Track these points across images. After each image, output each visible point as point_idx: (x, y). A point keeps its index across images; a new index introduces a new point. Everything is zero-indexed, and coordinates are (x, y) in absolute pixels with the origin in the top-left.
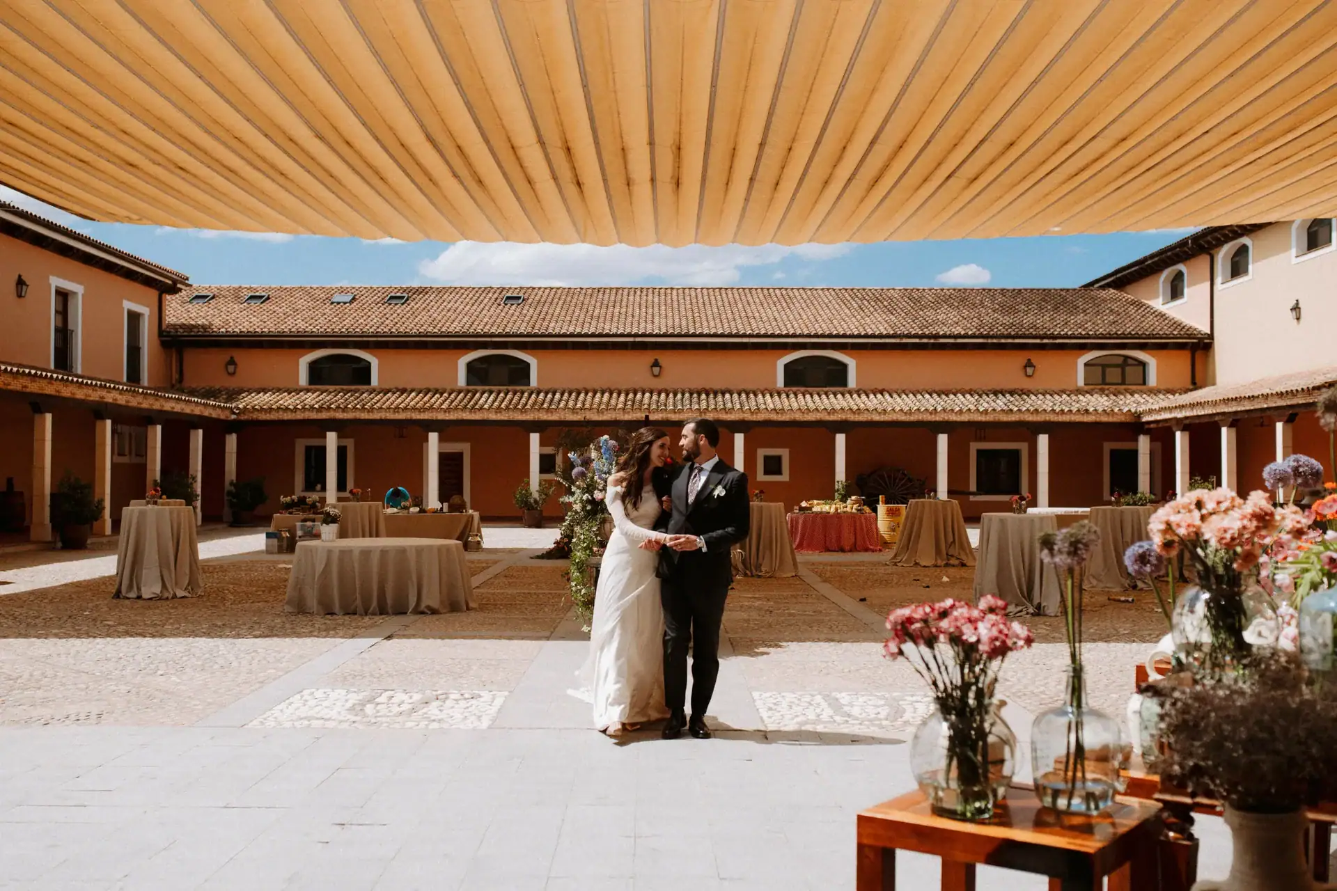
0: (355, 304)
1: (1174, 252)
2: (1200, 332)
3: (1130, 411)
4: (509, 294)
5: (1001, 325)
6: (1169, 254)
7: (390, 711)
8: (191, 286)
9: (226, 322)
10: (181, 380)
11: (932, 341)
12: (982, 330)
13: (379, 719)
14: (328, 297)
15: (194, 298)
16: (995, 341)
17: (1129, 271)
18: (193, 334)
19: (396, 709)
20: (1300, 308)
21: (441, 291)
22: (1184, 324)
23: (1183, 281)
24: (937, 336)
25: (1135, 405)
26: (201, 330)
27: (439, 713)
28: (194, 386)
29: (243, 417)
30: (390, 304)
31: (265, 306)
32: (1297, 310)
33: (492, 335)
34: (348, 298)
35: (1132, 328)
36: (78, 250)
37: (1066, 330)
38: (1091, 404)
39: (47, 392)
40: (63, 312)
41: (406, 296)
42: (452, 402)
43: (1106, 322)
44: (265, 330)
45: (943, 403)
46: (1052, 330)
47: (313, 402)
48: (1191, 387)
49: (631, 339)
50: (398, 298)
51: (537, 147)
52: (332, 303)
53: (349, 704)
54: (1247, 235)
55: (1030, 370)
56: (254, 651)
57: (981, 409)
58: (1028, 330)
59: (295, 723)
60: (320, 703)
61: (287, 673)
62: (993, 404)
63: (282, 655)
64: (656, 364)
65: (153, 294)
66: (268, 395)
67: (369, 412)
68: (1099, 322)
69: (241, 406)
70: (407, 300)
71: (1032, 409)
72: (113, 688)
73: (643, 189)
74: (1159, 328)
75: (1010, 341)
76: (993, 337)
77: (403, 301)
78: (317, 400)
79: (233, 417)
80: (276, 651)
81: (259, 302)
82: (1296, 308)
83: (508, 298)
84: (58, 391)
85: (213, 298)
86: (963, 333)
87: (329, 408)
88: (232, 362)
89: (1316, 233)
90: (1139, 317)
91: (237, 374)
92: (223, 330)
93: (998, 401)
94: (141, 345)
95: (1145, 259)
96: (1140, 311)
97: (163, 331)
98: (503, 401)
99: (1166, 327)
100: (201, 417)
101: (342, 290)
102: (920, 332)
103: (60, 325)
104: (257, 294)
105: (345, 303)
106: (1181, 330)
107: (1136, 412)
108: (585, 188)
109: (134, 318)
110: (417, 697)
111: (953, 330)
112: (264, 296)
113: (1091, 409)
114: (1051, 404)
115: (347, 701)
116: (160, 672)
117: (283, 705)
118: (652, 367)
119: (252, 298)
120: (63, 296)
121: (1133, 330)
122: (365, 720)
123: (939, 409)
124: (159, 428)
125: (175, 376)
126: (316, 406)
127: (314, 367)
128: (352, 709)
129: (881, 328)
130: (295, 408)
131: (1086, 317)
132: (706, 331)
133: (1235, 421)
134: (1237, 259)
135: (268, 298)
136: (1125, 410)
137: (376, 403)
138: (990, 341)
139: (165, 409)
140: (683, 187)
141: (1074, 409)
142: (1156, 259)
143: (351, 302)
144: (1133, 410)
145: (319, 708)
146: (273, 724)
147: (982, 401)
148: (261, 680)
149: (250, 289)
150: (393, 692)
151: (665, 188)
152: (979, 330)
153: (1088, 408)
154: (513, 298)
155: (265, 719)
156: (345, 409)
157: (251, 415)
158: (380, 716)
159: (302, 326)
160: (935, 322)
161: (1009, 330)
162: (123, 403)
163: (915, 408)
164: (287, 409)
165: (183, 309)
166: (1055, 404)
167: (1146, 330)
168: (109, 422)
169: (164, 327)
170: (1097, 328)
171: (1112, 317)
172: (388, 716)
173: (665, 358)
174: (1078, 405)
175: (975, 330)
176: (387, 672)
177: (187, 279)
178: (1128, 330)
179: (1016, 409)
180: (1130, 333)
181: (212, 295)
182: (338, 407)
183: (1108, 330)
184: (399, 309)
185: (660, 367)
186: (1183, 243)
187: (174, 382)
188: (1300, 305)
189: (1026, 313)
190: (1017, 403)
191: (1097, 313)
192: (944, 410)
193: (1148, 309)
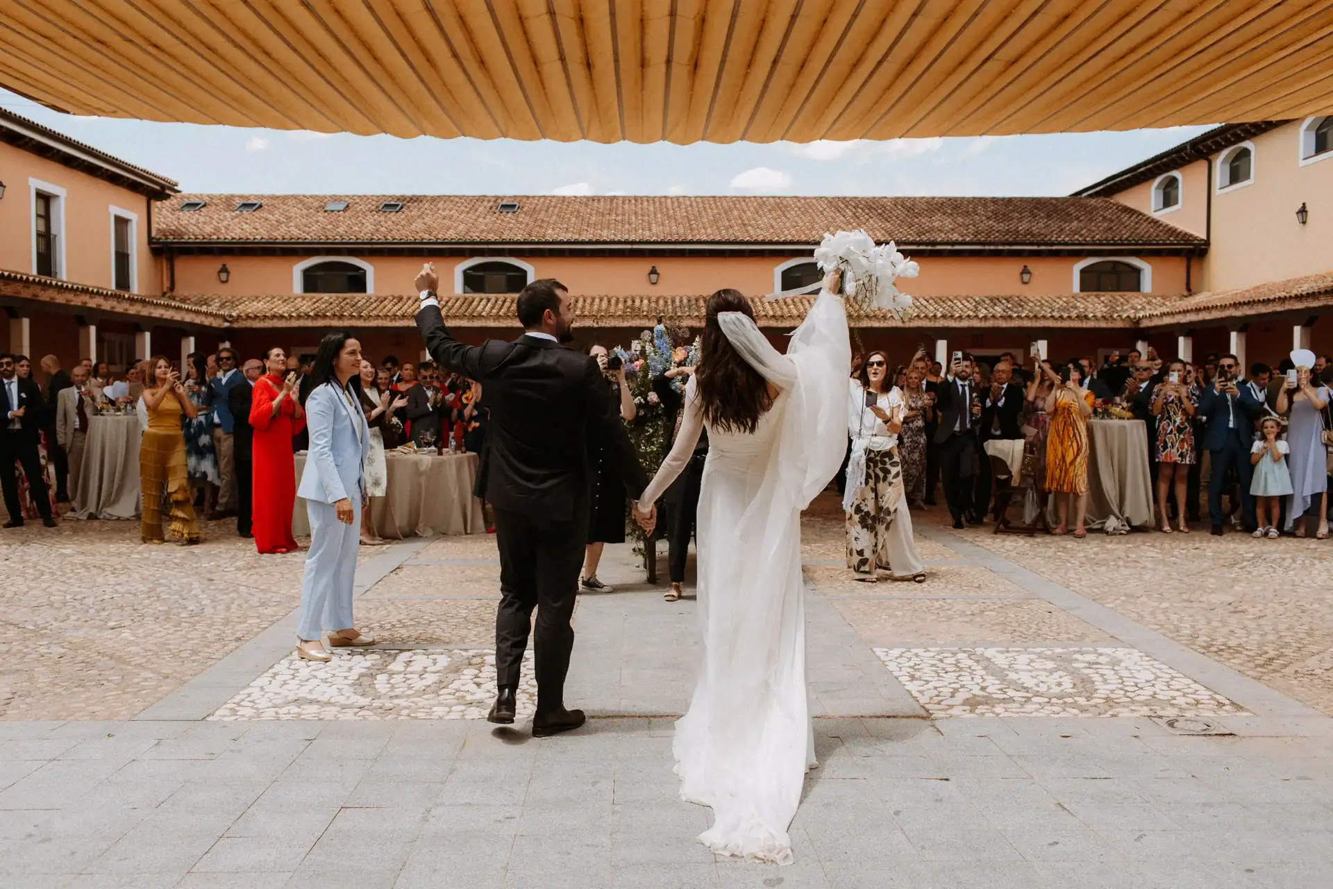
0: (349, 212)
1: (1170, 158)
2: (1196, 238)
3: (1128, 317)
4: (504, 203)
5: (997, 232)
6: (1165, 160)
7: (410, 688)
8: (179, 192)
9: (217, 229)
10: (172, 288)
11: (930, 248)
12: (979, 236)
13: (396, 701)
14: (321, 204)
15: (184, 206)
16: (992, 247)
17: (1119, 179)
18: (183, 240)
19: (419, 685)
20: (1306, 212)
21: (434, 199)
22: (1179, 230)
23: (1177, 187)
24: (934, 243)
25: (1133, 311)
26: (192, 237)
27: (473, 687)
28: (186, 294)
29: (236, 325)
30: (385, 212)
31: (257, 214)
32: (1304, 213)
33: (488, 243)
34: (342, 206)
35: (1128, 234)
36: (59, 151)
37: (1063, 237)
38: (1089, 310)
39: (23, 296)
40: (45, 217)
41: (401, 204)
42: (450, 309)
43: (1101, 228)
44: (258, 237)
45: (941, 309)
46: (1049, 237)
47: (309, 310)
48: (1186, 293)
49: (629, 247)
50: (392, 205)
51: (546, 18)
52: (326, 211)
53: (353, 676)
54: (1249, 139)
55: (1026, 277)
56: (234, 591)
57: (981, 316)
58: (1025, 236)
59: (281, 711)
60: (314, 673)
61: (273, 622)
62: (991, 310)
63: (269, 595)
64: (653, 271)
65: (141, 201)
66: (261, 303)
67: (365, 320)
68: (1094, 228)
69: (234, 314)
70: (402, 208)
71: (1031, 315)
72: (42, 650)
73: (657, 72)
74: (1155, 234)
75: (1007, 247)
76: (990, 244)
77: (398, 209)
78: (313, 307)
79: (227, 324)
80: (262, 590)
81: (251, 210)
82: (1303, 211)
83: (503, 206)
84: (34, 295)
85: (204, 206)
86: (960, 239)
87: (325, 316)
88: (224, 270)
89: (1325, 134)
90: (1132, 224)
91: (230, 282)
92: (215, 237)
93: (996, 308)
94: (129, 252)
95: (1139, 166)
96: (1132, 218)
97: (153, 238)
98: (501, 308)
99: (1161, 234)
100: (192, 324)
101: (336, 199)
102: (918, 239)
103: (42, 229)
104: (250, 202)
105: (339, 211)
106: (1177, 236)
107: (1135, 318)
108: (595, 72)
109: (121, 223)
110: (443, 661)
111: (951, 236)
112: (255, 204)
113: (1091, 315)
114: (1049, 310)
115: (350, 669)
116: (111, 624)
117: (263, 680)
118: (649, 274)
119: (245, 205)
120: (45, 199)
121: (1130, 236)
122: (377, 703)
123: (939, 315)
124: (148, 335)
125: (167, 284)
126: (311, 314)
127: (307, 273)
128: (357, 684)
129: (879, 234)
130: (291, 317)
131: (1080, 224)
132: (704, 238)
133: (1244, 325)
134: (1236, 164)
135: (261, 206)
136: (1124, 316)
137: (372, 311)
138: (987, 248)
139: (153, 315)
140: (701, 71)
141: (1074, 315)
142: (1150, 166)
143: (345, 210)
144: (1132, 316)
145: (314, 682)
146: (248, 712)
147: (980, 307)
148: (238, 635)
149: (241, 197)
150: (410, 653)
151: (681, 71)
152: (976, 236)
153: (1086, 313)
154: (509, 206)
155: (238, 704)
156: (341, 317)
157: (244, 322)
158: (397, 697)
159: (295, 232)
160: (931, 230)
161: (1007, 237)
162: (108, 308)
163: (915, 314)
164: (282, 317)
165: (174, 218)
166: (1053, 311)
167: (1143, 236)
168: (93, 329)
169: (154, 234)
170: (1093, 234)
171: (1106, 224)
172: (408, 696)
173: (663, 266)
174: (1076, 311)
175: (972, 237)
176: (400, 621)
177: (176, 185)
178: (1125, 236)
179: (1015, 315)
180: (1127, 239)
181: (203, 203)
182: (334, 315)
183: (1104, 236)
184: (393, 217)
185: (658, 274)
186: (1179, 150)
187: (165, 290)
188: (1308, 208)
189: (1020, 220)
190: (1015, 309)
191: (1091, 220)
192: (944, 316)
193: (1141, 217)
